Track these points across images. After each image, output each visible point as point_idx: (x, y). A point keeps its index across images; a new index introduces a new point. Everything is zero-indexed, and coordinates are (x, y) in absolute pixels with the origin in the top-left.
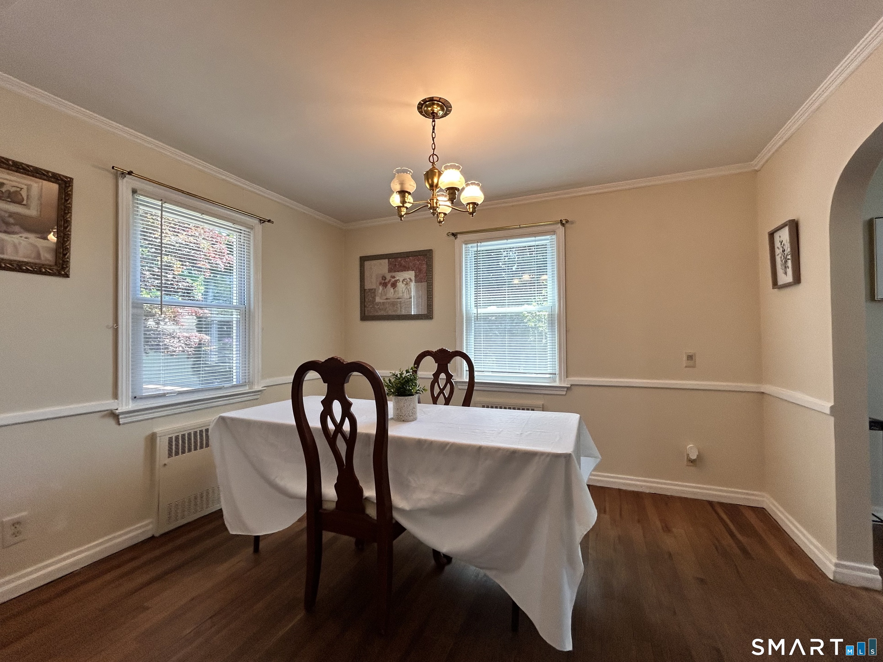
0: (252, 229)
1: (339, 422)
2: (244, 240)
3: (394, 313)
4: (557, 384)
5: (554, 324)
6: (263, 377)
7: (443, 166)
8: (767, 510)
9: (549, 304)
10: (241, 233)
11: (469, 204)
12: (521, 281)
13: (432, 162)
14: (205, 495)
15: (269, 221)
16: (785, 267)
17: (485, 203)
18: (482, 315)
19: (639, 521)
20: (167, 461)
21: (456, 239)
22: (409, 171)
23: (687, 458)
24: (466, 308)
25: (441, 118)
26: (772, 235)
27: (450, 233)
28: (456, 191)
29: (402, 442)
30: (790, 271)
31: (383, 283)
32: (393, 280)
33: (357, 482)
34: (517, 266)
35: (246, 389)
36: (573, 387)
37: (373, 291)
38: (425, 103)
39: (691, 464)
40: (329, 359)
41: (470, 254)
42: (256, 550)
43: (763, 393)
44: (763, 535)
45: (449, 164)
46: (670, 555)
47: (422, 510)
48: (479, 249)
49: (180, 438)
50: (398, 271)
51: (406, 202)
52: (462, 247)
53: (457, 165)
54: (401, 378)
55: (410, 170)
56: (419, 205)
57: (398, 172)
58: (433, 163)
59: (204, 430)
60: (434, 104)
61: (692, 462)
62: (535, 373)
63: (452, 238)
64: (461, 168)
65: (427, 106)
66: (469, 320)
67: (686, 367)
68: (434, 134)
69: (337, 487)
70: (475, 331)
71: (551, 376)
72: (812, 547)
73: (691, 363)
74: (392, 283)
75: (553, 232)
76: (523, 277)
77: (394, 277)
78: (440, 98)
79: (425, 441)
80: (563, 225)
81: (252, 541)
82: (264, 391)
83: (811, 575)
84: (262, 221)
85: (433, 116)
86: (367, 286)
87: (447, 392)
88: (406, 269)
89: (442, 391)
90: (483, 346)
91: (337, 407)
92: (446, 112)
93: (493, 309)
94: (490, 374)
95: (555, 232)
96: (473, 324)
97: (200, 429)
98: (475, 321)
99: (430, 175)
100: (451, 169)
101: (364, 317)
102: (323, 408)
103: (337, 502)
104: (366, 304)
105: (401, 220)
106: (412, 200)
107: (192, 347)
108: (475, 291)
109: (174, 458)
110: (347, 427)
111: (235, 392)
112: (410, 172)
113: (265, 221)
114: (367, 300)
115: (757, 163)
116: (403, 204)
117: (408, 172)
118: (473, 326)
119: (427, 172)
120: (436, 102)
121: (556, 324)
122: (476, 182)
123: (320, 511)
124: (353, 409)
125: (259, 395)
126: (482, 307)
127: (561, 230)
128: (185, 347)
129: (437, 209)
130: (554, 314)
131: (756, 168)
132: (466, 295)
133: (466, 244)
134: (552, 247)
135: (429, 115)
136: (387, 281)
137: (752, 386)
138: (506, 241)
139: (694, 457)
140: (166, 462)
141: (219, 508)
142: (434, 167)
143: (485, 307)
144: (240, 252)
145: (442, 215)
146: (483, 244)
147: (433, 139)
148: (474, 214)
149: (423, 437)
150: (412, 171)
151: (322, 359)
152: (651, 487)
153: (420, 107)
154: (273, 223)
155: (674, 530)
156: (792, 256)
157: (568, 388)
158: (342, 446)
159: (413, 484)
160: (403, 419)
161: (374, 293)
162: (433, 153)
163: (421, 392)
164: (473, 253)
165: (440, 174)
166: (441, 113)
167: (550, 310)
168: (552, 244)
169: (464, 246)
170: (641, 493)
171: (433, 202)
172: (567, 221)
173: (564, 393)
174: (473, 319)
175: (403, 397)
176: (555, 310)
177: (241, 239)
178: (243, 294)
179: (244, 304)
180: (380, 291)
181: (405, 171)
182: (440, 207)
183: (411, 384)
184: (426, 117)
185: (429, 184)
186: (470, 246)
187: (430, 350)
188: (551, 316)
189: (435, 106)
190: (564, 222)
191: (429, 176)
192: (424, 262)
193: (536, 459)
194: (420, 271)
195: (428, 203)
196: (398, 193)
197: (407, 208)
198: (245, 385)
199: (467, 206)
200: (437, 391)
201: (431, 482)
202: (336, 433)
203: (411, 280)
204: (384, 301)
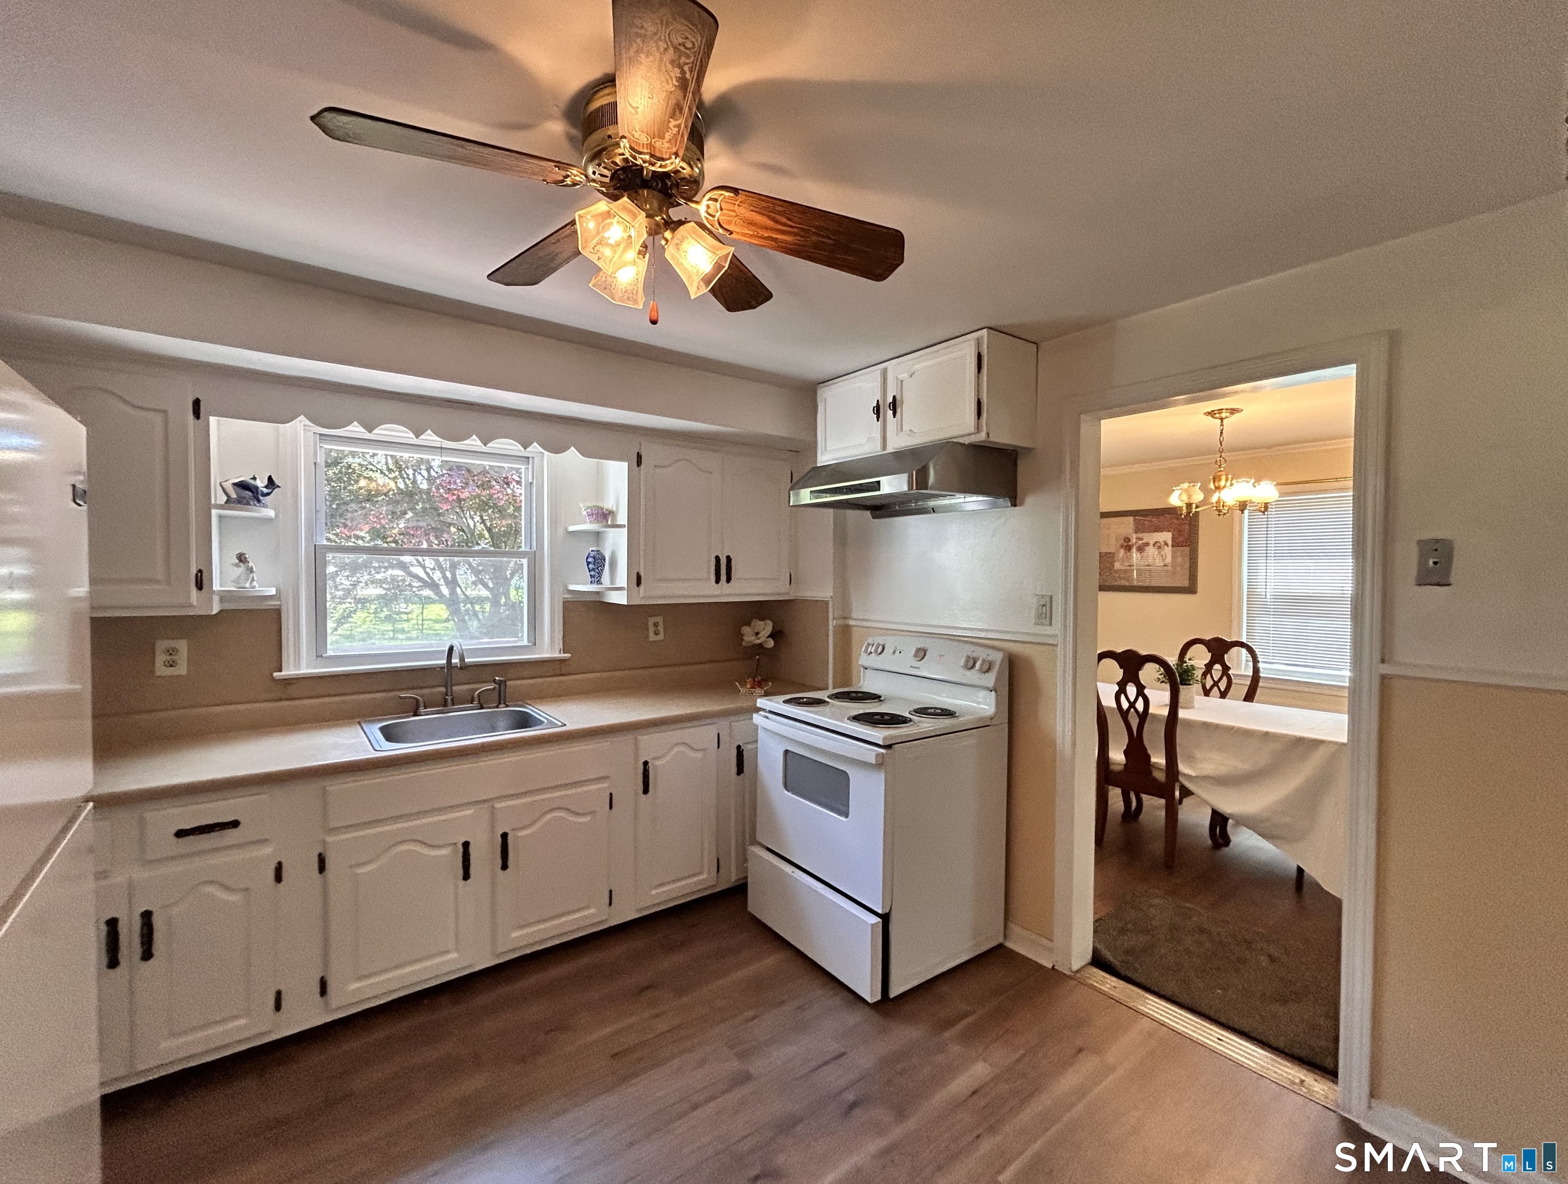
1: (1132, 702)
3: (1139, 584)
29: (1189, 724)
31: (1126, 546)
32: (1140, 543)
33: (1146, 749)
37: (1111, 555)
38: (1213, 412)
40: (1127, 651)
47: (1207, 778)
50: (1148, 532)
60: (1222, 412)
69: (1126, 753)
74: (1139, 547)
79: (1211, 724)
85: (1222, 418)
88: (1158, 529)
89: (1216, 684)
91: (1131, 690)
102: (1118, 691)
103: (1125, 765)
104: (1105, 571)
110: (1140, 705)
120: (1224, 411)
123: (1109, 771)
124: (1146, 691)
136: (1131, 543)
149: (1209, 720)
151: (1119, 650)
158: (1134, 722)
159: (1199, 757)
160: (1189, 706)
161: (1115, 558)
162: (1220, 455)
163: (1195, 682)
175: (1185, 685)
180: (1121, 556)
183: (1189, 674)
185: (1215, 486)
187: (1201, 638)
191: (1216, 480)
192: (1185, 522)
194: (1180, 532)
200: (1209, 683)
201: (1217, 756)
202: (1129, 709)
203: (1166, 544)
204: (1125, 568)
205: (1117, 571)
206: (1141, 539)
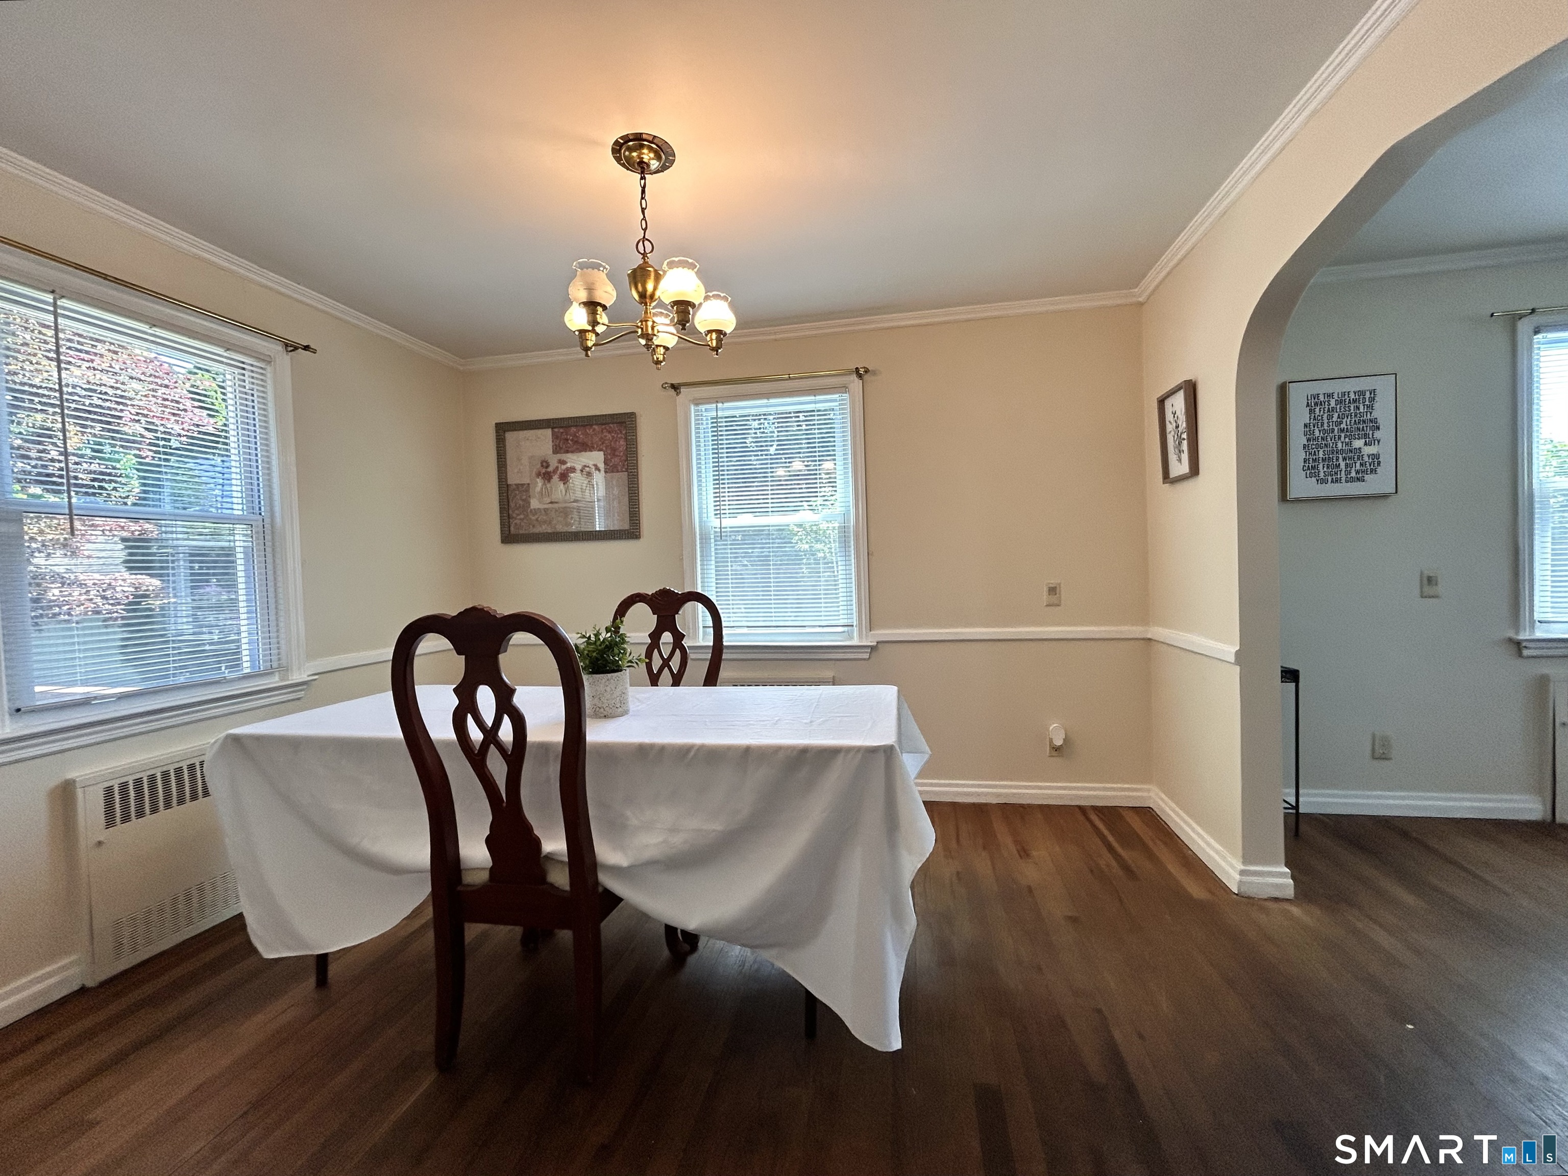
0: (270, 362)
1: (490, 726)
2: (253, 383)
3: (566, 529)
4: (855, 642)
5: (849, 542)
6: (311, 655)
7: (666, 263)
8: (1155, 809)
9: (839, 509)
10: (244, 369)
11: (710, 332)
12: (789, 471)
13: (643, 252)
14: (195, 893)
15: (306, 348)
16: (1180, 452)
17: (739, 331)
18: (729, 529)
19: (984, 848)
20: (103, 835)
21: (678, 394)
22: (601, 266)
23: (1050, 745)
24: (700, 518)
25: (655, 173)
26: (1161, 402)
27: (666, 383)
28: (690, 308)
29: (610, 753)
30: (1185, 457)
31: (544, 474)
32: (564, 467)
33: (529, 829)
34: (778, 445)
35: (274, 681)
36: (880, 646)
37: (525, 489)
38: (626, 142)
39: (1054, 753)
40: (466, 610)
41: (705, 422)
42: (322, 980)
43: (1150, 639)
44: (1151, 844)
45: (676, 259)
46: (1030, 889)
47: (652, 863)
48: (720, 414)
49: (131, 787)
50: (572, 452)
51: (599, 323)
52: (690, 409)
53: (690, 261)
54: (598, 643)
55: (604, 264)
56: (622, 330)
57: (582, 266)
58: (644, 255)
59: (185, 768)
60: (642, 146)
61: (1057, 749)
62: (820, 626)
63: (672, 392)
64: (698, 266)
65: (630, 149)
66: (705, 539)
67: (1047, 606)
68: (643, 201)
69: (490, 842)
70: (716, 558)
71: (846, 629)
72: (1212, 853)
73: (1054, 599)
74: (561, 474)
75: (843, 388)
76: (793, 464)
77: (563, 462)
78: (655, 137)
79: (652, 746)
80: (860, 376)
81: (312, 963)
82: (313, 683)
83: (1210, 892)
84: (291, 347)
85: (642, 168)
86: (513, 478)
87: (675, 664)
88: (585, 447)
89: (666, 663)
90: (732, 583)
91: (485, 697)
92: (664, 164)
93: (746, 520)
94: (745, 630)
95: (847, 388)
96: (713, 545)
97: (177, 765)
98: (715, 541)
99: (639, 275)
100: (680, 269)
101: (509, 537)
102: (457, 702)
103: (491, 869)
104: (510, 512)
105: (587, 355)
106: (606, 322)
107: (119, 604)
108: (715, 488)
109: (120, 827)
110: (506, 732)
111: (248, 687)
112: (604, 268)
113: (296, 348)
114: (512, 505)
115: (1142, 292)
116: (593, 326)
117: (601, 269)
118: (713, 549)
119: (634, 271)
120: (645, 143)
121: (852, 543)
122: (722, 295)
123: (459, 888)
124: (517, 700)
125: (301, 690)
126: (728, 515)
127: (856, 384)
128: (103, 604)
129: (655, 338)
130: (849, 527)
131: (1140, 299)
132: (700, 494)
133: (697, 404)
134: (843, 414)
135: (633, 166)
136: (550, 469)
137: (1136, 631)
138: (765, 401)
139: (1059, 742)
140: (102, 839)
141: (236, 913)
142: (645, 262)
143: (733, 515)
144: (246, 408)
145: (662, 350)
146: (727, 405)
147: (643, 210)
148: (720, 351)
149: (647, 739)
150: (607, 266)
151: (452, 611)
152: (999, 795)
153: (617, 148)
154: (314, 352)
155: (1034, 853)
156: (1188, 435)
157: (873, 648)
158: (497, 767)
159: (634, 822)
160: (605, 713)
161: (527, 491)
162: (644, 237)
163: (635, 665)
164: (709, 422)
165: (658, 278)
166: (654, 164)
167: (840, 519)
168: (843, 409)
169: (692, 407)
170: (986, 805)
171: (647, 326)
172: (867, 371)
173: (866, 656)
174: (712, 536)
175: (602, 675)
176: (849, 521)
177: (244, 381)
178: (256, 494)
179: (260, 514)
180: (538, 489)
181: (597, 267)
182: (659, 334)
183: (616, 651)
184: (628, 169)
185: (638, 292)
186: (703, 407)
187: (642, 591)
188: (844, 530)
189: (645, 151)
190: (862, 371)
191: (639, 278)
192: (619, 436)
193: (841, 757)
194: (614, 450)
195: (638, 327)
196: (582, 305)
197: (597, 334)
198: (272, 673)
199: (706, 335)
200: (657, 663)
201: (666, 815)
202: (485, 745)
203: (598, 469)
204: (546, 506)
205: (536, 511)
206: (564, 462)
